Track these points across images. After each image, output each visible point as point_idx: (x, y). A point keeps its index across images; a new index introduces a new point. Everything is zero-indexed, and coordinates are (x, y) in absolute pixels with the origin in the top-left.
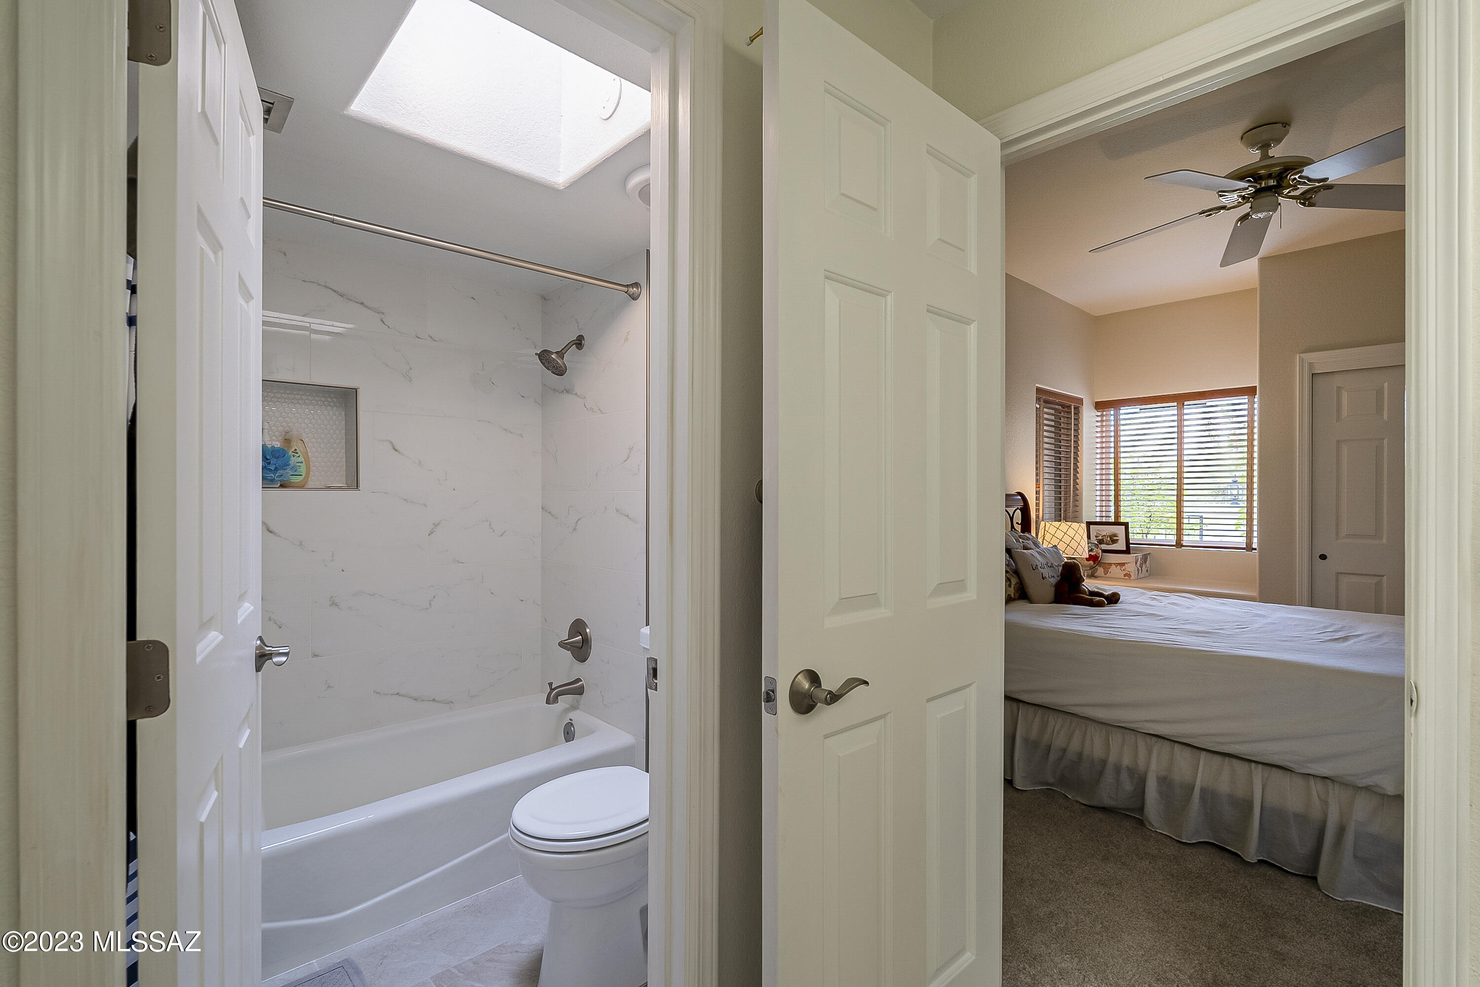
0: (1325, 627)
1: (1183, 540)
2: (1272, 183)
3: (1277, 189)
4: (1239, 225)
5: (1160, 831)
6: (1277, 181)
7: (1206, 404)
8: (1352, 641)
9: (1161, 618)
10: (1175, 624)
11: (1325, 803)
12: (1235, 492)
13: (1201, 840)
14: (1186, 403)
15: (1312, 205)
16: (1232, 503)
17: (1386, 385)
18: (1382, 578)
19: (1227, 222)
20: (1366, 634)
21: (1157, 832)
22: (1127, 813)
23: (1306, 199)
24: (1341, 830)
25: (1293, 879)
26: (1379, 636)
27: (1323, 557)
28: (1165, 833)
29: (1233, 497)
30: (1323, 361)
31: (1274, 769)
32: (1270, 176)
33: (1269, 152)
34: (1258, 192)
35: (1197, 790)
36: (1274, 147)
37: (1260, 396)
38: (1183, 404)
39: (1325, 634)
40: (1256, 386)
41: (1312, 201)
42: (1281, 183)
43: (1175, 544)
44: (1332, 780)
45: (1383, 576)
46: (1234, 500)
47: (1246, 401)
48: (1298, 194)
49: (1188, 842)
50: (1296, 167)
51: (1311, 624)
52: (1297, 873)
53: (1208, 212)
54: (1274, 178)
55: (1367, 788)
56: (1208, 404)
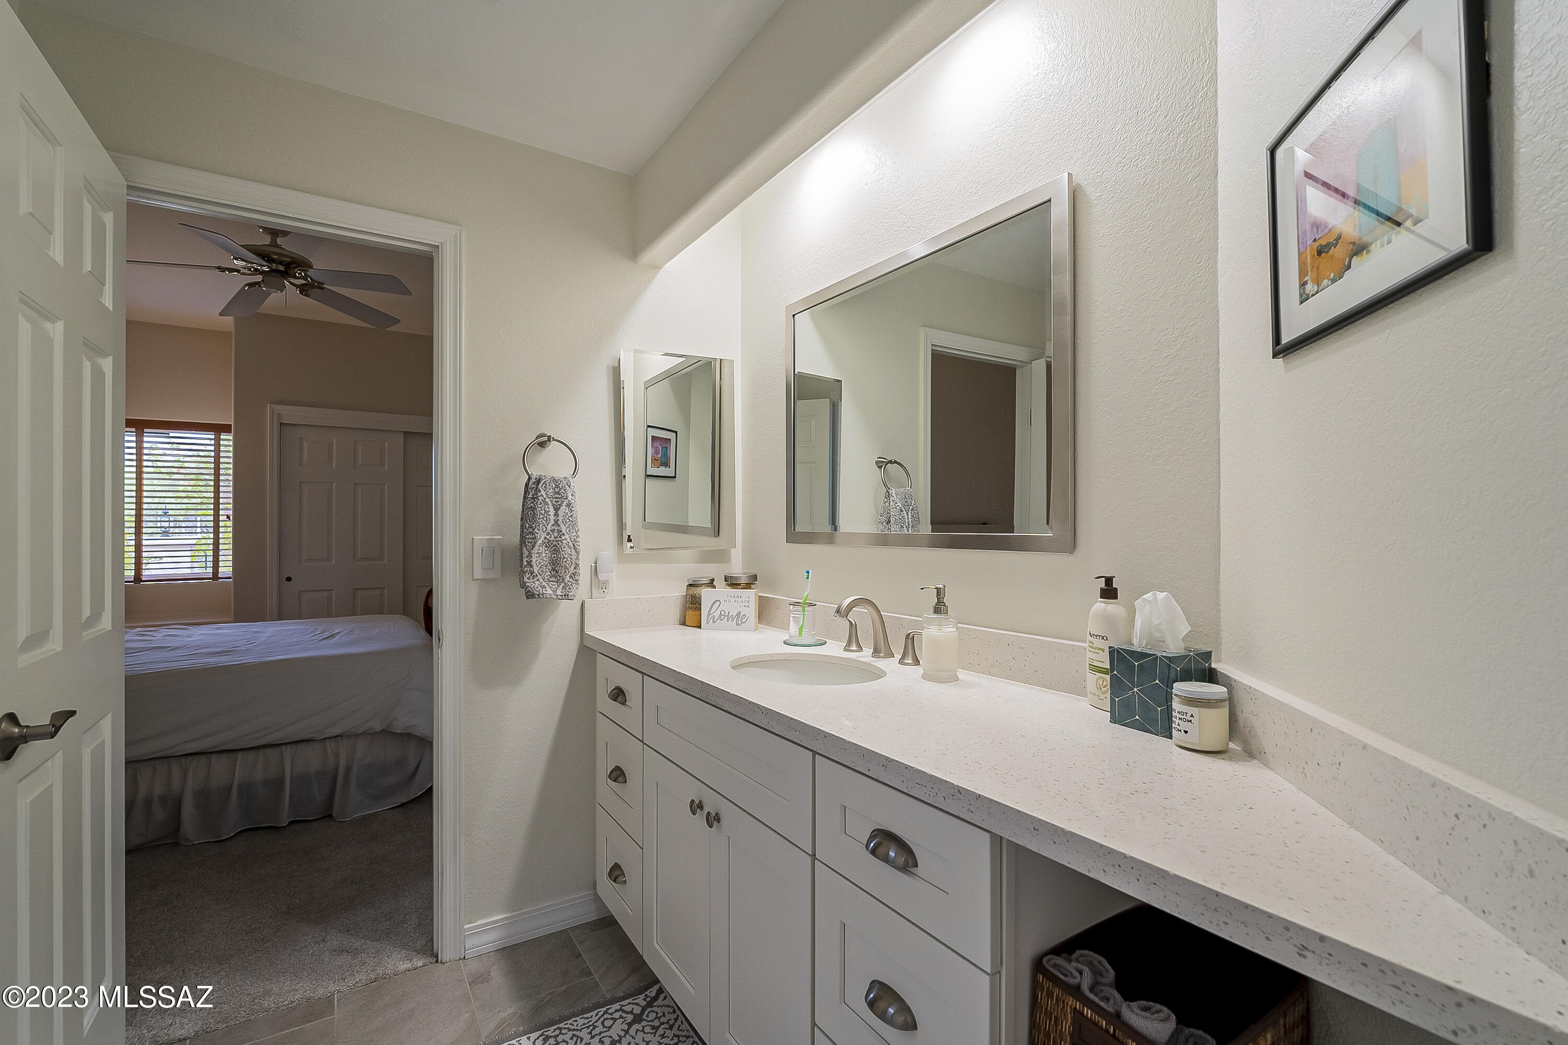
0: (312, 632)
1: (142, 575)
2: (282, 268)
3: (286, 274)
4: (246, 288)
5: (197, 842)
6: (285, 268)
7: (169, 434)
8: (337, 637)
9: (170, 648)
10: (190, 651)
11: (337, 755)
12: (166, 524)
13: (238, 831)
14: (146, 430)
15: (306, 295)
16: (161, 535)
17: (334, 440)
18: (331, 592)
19: (237, 283)
20: (344, 630)
21: (194, 844)
22: (157, 844)
23: (304, 289)
24: (348, 770)
25: (315, 823)
26: (351, 631)
27: (289, 579)
28: (203, 841)
29: (163, 529)
30: (291, 414)
31: (300, 745)
32: (281, 263)
33: (278, 241)
34: (272, 271)
35: (235, 789)
36: (281, 237)
37: (235, 435)
38: (143, 430)
39: (317, 636)
40: (231, 425)
41: (307, 293)
42: (288, 271)
43: (133, 580)
44: (341, 736)
45: (332, 590)
46: (164, 532)
47: (213, 437)
48: (298, 284)
49: (227, 837)
50: (302, 265)
51: (302, 631)
52: (317, 818)
53: (222, 270)
54: (283, 265)
55: (364, 733)
56: (171, 435)
